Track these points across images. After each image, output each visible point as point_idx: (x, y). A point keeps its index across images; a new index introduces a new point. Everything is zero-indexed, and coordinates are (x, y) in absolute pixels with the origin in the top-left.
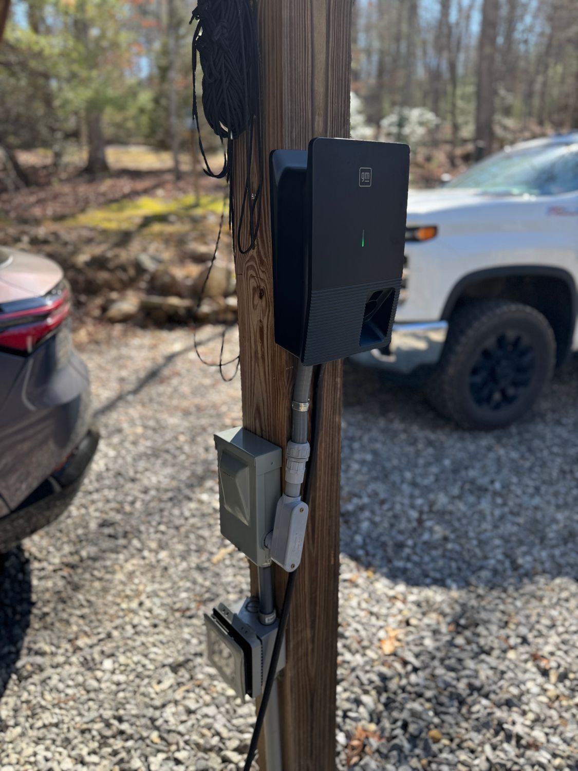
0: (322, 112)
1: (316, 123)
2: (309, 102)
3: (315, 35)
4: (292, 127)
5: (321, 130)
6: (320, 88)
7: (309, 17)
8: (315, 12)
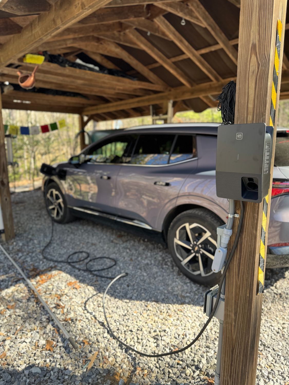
0: (252, 114)
1: (248, 118)
2: (246, 111)
3: (250, 89)
4: (238, 120)
5: (251, 119)
6: (251, 106)
7: (247, 85)
8: (250, 83)
